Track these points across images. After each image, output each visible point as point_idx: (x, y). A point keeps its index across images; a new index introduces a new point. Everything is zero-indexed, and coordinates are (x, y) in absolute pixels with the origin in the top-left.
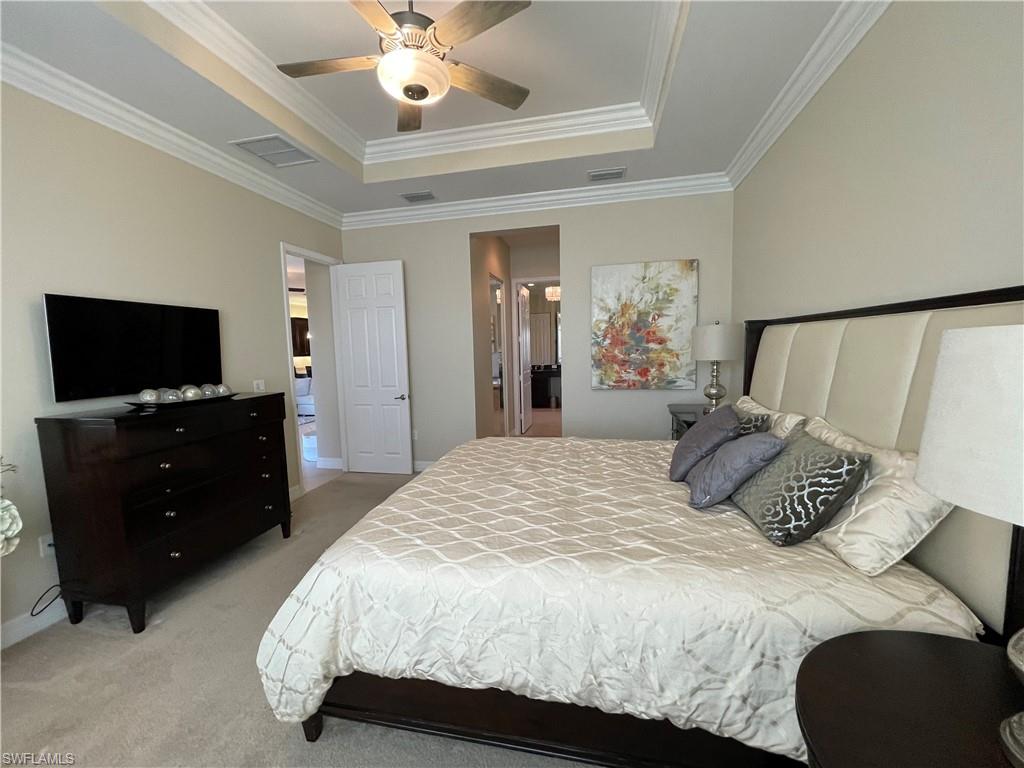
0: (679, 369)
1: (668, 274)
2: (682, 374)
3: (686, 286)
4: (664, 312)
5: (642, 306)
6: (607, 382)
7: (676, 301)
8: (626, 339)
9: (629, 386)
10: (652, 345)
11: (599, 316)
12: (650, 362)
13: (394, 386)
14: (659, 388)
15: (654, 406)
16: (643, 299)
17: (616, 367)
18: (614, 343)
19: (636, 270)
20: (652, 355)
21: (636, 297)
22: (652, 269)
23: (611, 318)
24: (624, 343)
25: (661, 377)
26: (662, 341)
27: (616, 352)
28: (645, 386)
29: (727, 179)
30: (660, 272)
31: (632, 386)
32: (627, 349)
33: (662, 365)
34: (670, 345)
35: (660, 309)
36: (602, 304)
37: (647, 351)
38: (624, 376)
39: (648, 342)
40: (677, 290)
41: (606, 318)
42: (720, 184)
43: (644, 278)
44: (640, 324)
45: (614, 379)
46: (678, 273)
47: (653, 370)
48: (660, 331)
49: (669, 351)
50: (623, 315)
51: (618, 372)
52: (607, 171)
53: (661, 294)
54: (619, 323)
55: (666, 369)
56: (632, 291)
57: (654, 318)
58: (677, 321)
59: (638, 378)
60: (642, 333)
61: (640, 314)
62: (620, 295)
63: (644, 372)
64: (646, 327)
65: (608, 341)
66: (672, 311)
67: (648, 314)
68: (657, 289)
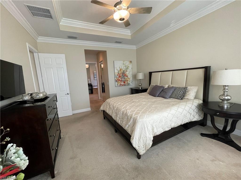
0: (130, 81)
1: (127, 63)
2: (130, 82)
3: (130, 66)
4: (127, 71)
5: (123, 69)
6: (118, 85)
7: (129, 69)
8: (121, 76)
9: (122, 85)
10: (126, 77)
11: (116, 71)
12: (125, 80)
13: (65, 91)
14: (127, 85)
15: (127, 89)
16: (124, 68)
17: (120, 82)
18: (119, 77)
19: (122, 62)
20: (126, 79)
21: (122, 67)
22: (125, 62)
23: (118, 72)
24: (121, 77)
25: (127, 83)
26: (127, 76)
27: (120, 79)
28: (125, 85)
29: (135, 47)
30: (126, 63)
31: (123, 85)
32: (122, 78)
33: (127, 81)
34: (128, 77)
35: (126, 70)
36: (116, 69)
37: (125, 78)
38: (121, 83)
39: (125, 77)
40: (129, 66)
41: (117, 72)
42: (134, 47)
43: (124, 64)
44: (123, 73)
45: (120, 84)
46: (129, 63)
47: (126, 82)
48: (127, 74)
49: (128, 78)
50: (120, 71)
51: (120, 83)
52: (118, 41)
53: (126, 67)
54: (120, 73)
55: (128, 81)
56: (122, 66)
57: (126, 72)
58: (129, 72)
59: (124, 84)
60: (124, 75)
61: (123, 71)
62: (120, 67)
63: (124, 82)
64: (124, 73)
65: (118, 76)
66: (128, 70)
67: (125, 71)
68: (126, 66)
